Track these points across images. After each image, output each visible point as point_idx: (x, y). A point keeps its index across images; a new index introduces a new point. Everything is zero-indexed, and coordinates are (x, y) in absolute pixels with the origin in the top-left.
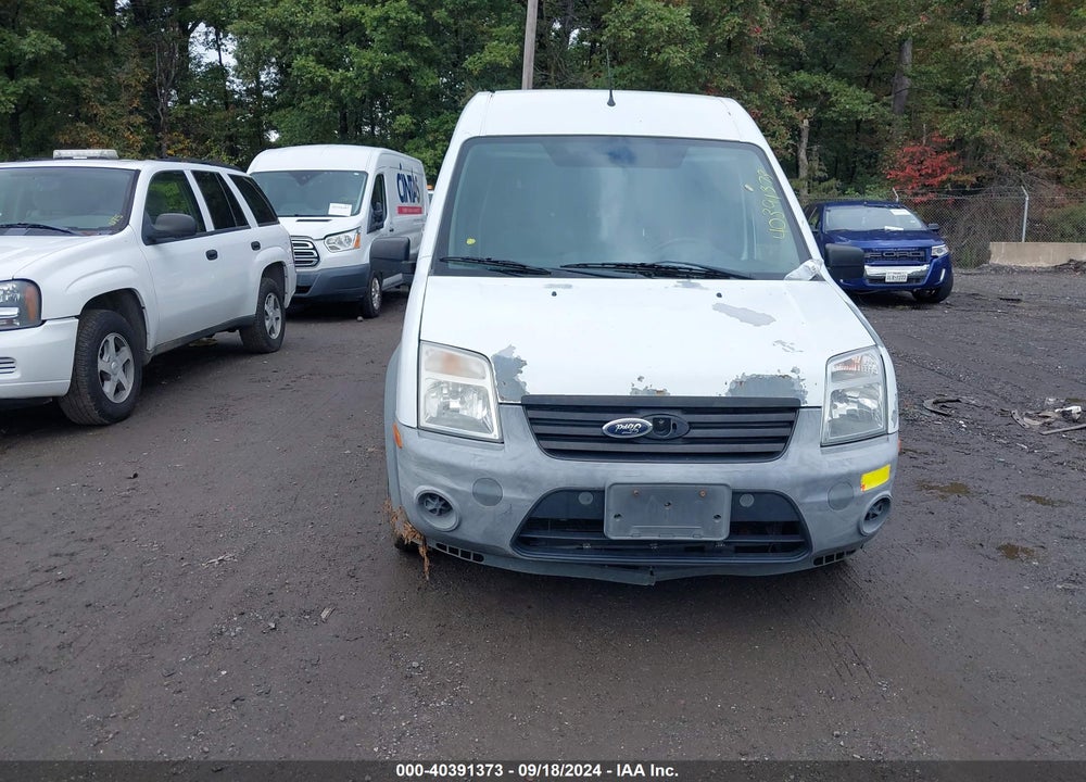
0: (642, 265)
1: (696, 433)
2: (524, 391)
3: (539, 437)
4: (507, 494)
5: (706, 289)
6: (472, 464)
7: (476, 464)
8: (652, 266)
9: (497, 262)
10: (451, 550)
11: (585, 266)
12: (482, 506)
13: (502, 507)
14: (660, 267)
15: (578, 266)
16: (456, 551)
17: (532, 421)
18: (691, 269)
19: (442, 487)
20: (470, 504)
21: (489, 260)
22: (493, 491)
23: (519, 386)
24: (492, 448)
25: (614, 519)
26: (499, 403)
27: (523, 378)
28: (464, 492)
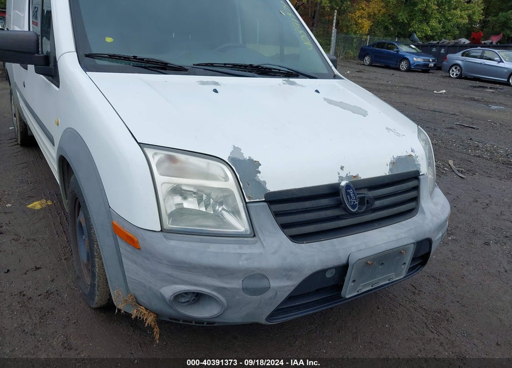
0: (251, 66)
1: (378, 204)
2: (265, 189)
3: (283, 227)
4: (274, 284)
5: (302, 86)
6: (241, 263)
7: (243, 263)
8: (257, 67)
10: (184, 321)
11: (212, 65)
12: (249, 297)
13: (269, 294)
14: (262, 68)
15: (206, 65)
16: (191, 322)
17: (277, 215)
18: (280, 70)
19: (207, 286)
20: (238, 297)
21: (135, 57)
22: (262, 284)
23: (261, 185)
24: (247, 243)
25: (351, 284)
26: (246, 203)
27: (261, 177)
28: (232, 288)
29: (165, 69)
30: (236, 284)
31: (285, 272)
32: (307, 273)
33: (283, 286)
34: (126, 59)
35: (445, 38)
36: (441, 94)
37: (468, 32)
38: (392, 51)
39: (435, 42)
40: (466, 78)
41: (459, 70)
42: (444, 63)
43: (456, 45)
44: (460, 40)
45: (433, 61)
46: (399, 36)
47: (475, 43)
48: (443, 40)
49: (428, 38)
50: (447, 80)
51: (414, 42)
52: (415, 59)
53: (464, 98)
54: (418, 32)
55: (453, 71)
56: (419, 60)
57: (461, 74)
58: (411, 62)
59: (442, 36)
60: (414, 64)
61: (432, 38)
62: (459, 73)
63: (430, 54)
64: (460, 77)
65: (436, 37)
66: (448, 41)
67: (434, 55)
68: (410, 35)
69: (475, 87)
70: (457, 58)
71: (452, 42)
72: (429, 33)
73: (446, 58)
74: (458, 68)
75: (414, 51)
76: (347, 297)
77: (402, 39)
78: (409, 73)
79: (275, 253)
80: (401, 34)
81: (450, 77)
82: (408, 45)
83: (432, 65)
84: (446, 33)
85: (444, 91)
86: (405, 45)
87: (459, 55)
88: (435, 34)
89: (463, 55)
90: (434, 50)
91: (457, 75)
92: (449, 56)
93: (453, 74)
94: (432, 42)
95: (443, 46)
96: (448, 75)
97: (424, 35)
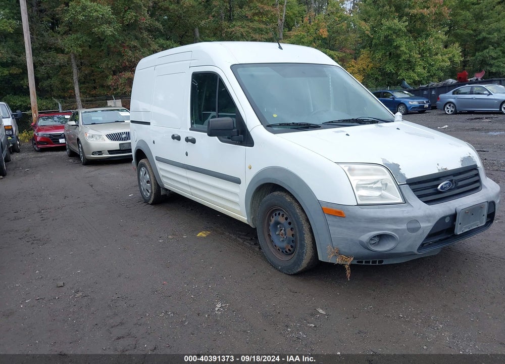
2: (405, 177)
3: (419, 197)
4: (423, 225)
7: (406, 215)
9: (297, 124)
10: (366, 262)
11: (332, 122)
12: (410, 234)
13: (420, 232)
15: (329, 122)
16: (369, 262)
17: (414, 191)
20: (405, 234)
21: (293, 123)
22: (416, 225)
24: (402, 207)
25: (459, 226)
26: (398, 185)
27: (402, 171)
28: (402, 229)
29: (308, 128)
30: (404, 227)
31: (427, 218)
32: (438, 218)
33: (427, 226)
34: (288, 125)
35: (432, 81)
36: (445, 129)
37: (452, 73)
38: (389, 99)
39: (425, 86)
40: (461, 113)
41: (453, 107)
42: (438, 102)
43: (445, 85)
44: (447, 81)
45: (427, 102)
46: (389, 84)
47: (462, 81)
48: (432, 83)
49: (416, 83)
50: (445, 116)
51: (405, 88)
52: (410, 103)
53: (466, 129)
54: (407, 79)
55: (448, 108)
56: (415, 103)
57: (456, 109)
58: (408, 106)
59: (429, 80)
60: (410, 107)
61: (420, 82)
62: (453, 110)
63: (422, 97)
64: (455, 113)
65: (424, 82)
66: (436, 83)
67: (426, 97)
68: (400, 82)
69: (472, 119)
70: (449, 96)
71: (441, 84)
72: (417, 78)
73: (439, 98)
74: (452, 105)
75: (408, 96)
76: (458, 234)
77: (393, 87)
78: (408, 116)
79: (420, 209)
80: (391, 83)
81: (446, 114)
82: (401, 92)
83: (427, 106)
84: (431, 76)
85: (447, 126)
86: (399, 92)
87: (450, 94)
88: (422, 79)
89: (453, 93)
90: (425, 92)
91: (452, 111)
92: (441, 96)
93: (448, 111)
94: (421, 86)
95: (434, 88)
96: (444, 112)
97: (412, 81)
